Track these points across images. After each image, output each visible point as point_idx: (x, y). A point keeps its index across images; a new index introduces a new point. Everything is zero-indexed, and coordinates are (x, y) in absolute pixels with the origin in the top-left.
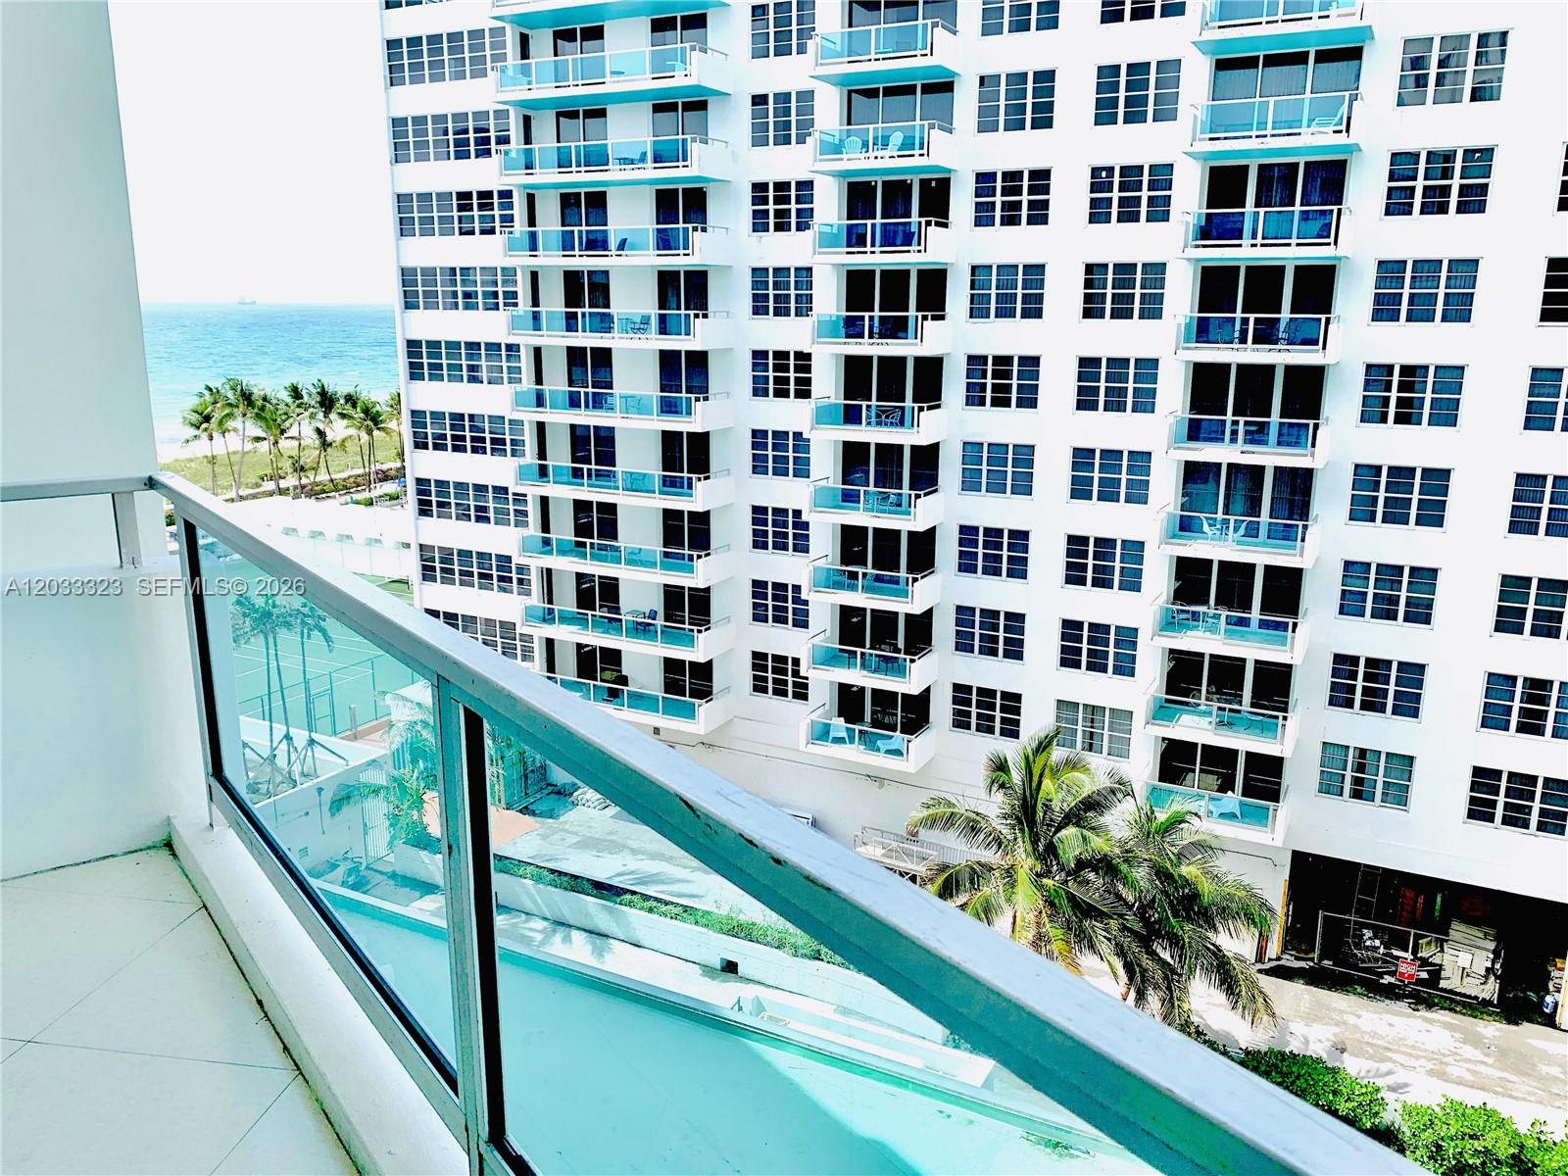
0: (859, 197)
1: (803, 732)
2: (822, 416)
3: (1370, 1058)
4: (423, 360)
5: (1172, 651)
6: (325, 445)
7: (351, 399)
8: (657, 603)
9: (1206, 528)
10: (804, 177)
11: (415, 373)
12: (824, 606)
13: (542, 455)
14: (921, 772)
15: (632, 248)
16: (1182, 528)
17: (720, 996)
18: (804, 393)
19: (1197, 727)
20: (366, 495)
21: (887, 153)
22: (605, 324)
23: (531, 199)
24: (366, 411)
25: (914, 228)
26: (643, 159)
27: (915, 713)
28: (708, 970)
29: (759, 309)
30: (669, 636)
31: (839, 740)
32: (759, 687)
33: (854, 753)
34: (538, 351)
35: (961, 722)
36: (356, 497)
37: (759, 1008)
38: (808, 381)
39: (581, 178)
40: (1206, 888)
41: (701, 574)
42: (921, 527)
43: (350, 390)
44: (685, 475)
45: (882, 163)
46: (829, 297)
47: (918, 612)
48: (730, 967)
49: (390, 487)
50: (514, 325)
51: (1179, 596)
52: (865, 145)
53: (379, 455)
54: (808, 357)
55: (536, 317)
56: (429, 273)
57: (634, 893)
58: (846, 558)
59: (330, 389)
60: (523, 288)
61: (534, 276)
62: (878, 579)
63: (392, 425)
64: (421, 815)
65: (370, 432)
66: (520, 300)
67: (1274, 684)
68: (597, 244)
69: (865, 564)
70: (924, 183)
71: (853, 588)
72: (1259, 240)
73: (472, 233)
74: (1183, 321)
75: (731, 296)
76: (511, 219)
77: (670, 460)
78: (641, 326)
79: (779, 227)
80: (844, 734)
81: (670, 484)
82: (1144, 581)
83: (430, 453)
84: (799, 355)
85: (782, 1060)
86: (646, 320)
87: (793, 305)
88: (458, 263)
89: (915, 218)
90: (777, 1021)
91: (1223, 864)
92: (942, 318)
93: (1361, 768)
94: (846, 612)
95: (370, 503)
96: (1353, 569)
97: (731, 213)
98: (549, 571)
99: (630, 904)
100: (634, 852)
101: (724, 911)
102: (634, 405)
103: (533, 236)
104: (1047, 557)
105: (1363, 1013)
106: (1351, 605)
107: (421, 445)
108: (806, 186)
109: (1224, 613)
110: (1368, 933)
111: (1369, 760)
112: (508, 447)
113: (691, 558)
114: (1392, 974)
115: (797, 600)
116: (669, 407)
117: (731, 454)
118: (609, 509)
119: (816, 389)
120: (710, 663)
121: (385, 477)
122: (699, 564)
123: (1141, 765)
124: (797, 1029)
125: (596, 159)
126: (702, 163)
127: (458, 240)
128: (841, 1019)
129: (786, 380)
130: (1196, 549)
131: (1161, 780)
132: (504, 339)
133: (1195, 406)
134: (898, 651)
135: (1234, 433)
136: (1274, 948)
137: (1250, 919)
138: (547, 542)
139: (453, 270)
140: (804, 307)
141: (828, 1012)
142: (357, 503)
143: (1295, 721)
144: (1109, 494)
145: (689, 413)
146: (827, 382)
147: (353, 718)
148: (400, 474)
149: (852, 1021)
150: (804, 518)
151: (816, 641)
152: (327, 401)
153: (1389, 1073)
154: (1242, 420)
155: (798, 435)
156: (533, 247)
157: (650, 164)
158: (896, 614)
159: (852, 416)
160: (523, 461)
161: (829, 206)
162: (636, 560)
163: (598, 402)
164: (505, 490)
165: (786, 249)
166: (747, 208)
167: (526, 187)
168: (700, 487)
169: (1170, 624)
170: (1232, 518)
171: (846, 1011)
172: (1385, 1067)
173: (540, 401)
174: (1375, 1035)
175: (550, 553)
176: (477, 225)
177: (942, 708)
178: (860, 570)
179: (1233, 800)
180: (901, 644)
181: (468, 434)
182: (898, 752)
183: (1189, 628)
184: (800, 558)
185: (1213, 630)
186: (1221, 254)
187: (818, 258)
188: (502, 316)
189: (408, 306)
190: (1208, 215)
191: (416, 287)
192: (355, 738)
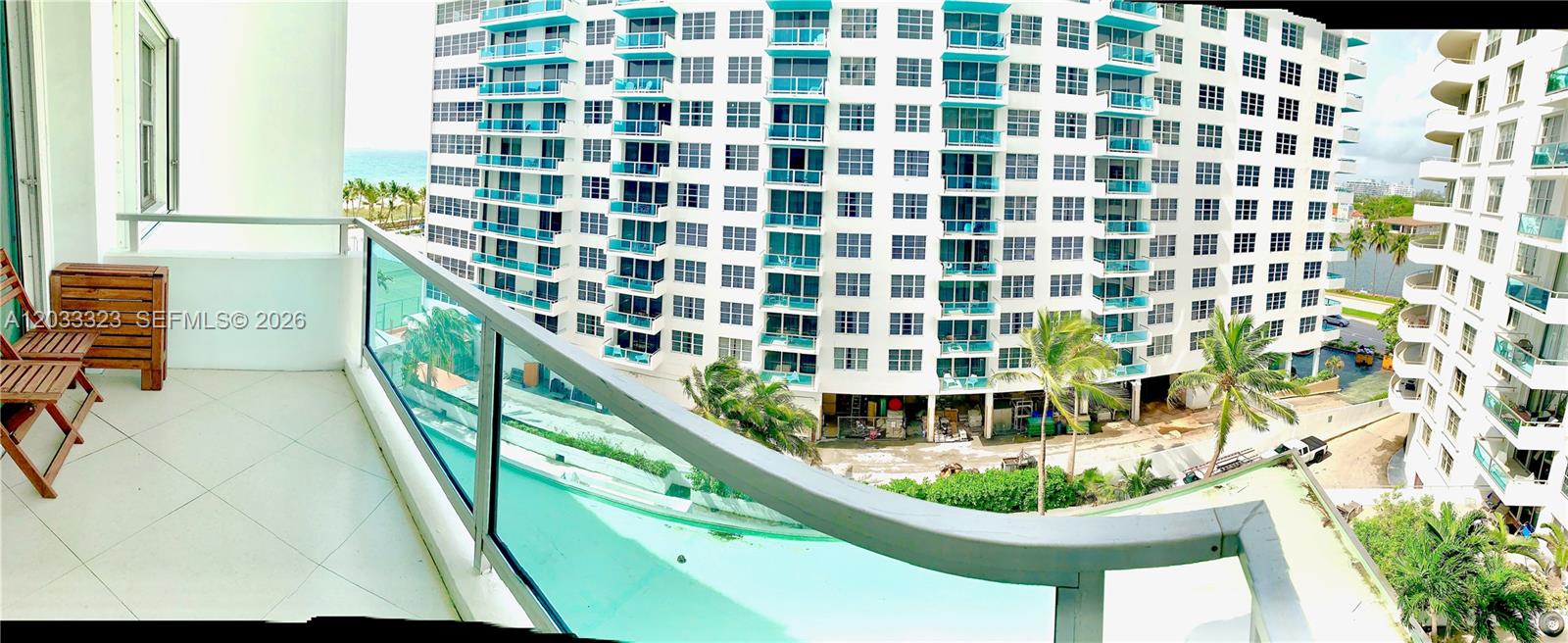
0: (632, 108)
1: (601, 351)
2: (614, 208)
3: (863, 472)
4: (438, 174)
5: (768, 313)
6: (392, 208)
7: (405, 190)
8: (533, 288)
9: (780, 260)
10: (609, 99)
11: (433, 180)
12: (612, 294)
13: (484, 218)
14: (656, 370)
15: (532, 129)
16: (770, 261)
17: (556, 471)
18: (606, 196)
19: (780, 345)
20: (407, 230)
21: (645, 90)
22: (517, 162)
23: (490, 106)
24: (410, 195)
25: (656, 125)
26: (539, 90)
27: (654, 343)
28: (549, 459)
29: (586, 158)
30: (539, 304)
31: (618, 356)
32: (580, 330)
33: (624, 361)
34: (487, 172)
35: (676, 348)
36: (403, 231)
37: (576, 478)
38: (607, 191)
39: (512, 97)
40: (789, 413)
41: (556, 276)
42: (657, 259)
43: (405, 186)
44: (550, 231)
45: (643, 94)
46: (618, 154)
47: (656, 297)
48: (560, 458)
49: (417, 228)
50: (478, 160)
51: (771, 290)
52: (635, 86)
53: (413, 214)
54: (608, 180)
55: (488, 157)
56: (443, 137)
57: (514, 420)
58: (623, 273)
59: (397, 185)
60: (483, 145)
61: (489, 139)
62: (637, 282)
63: (420, 201)
64: (416, 371)
65: (411, 204)
66: (481, 150)
67: (811, 324)
68: (517, 126)
69: (631, 275)
70: (660, 105)
71: (626, 286)
72: (795, 138)
73: (463, 120)
74: (766, 171)
75: (574, 152)
76: (481, 114)
77: (543, 225)
78: (533, 163)
79: (597, 121)
80: (620, 353)
81: (542, 236)
82: (755, 284)
83: (436, 214)
84: (604, 180)
85: (587, 503)
86: (536, 161)
87: (602, 157)
88: (456, 133)
89: (656, 120)
90: (584, 484)
91: (796, 402)
92: (668, 166)
93: (849, 356)
94: (622, 297)
95: (408, 234)
96: (840, 276)
97: (575, 114)
98: (483, 269)
99: (512, 425)
100: (515, 401)
101: (559, 432)
102: (529, 199)
103: (490, 122)
104: (714, 274)
105: (858, 455)
106: (840, 291)
107: (433, 210)
108: (609, 104)
109: (789, 296)
110: (858, 422)
111: (852, 353)
112: (470, 214)
113: (550, 269)
114: (868, 436)
115: (600, 290)
116: (544, 201)
117: (571, 223)
118: (513, 245)
119: (611, 195)
120: (556, 318)
121: (415, 223)
122: (554, 272)
123: (756, 363)
124: (593, 488)
125: (520, 88)
126: (564, 92)
127: (457, 123)
128: (616, 483)
129: (598, 191)
130: (776, 269)
131: (766, 369)
132: (472, 167)
133: (773, 209)
134: (646, 315)
135: (789, 220)
136: (818, 435)
137: (807, 424)
138: (483, 257)
139: (454, 136)
140: (607, 158)
141: (609, 480)
142: (402, 233)
143: (819, 341)
144: (739, 247)
145: (553, 203)
146: (616, 192)
147: (391, 325)
148: (422, 223)
149: (620, 485)
150: (605, 253)
151: (608, 309)
152: (395, 189)
153: (870, 476)
154: (792, 215)
155: (602, 215)
156: (489, 127)
157: (542, 92)
158: (646, 298)
159: (626, 208)
160: (476, 220)
161: (619, 113)
162: (525, 267)
163: (512, 197)
164: (467, 232)
165: (600, 132)
166: (582, 112)
167: (488, 100)
168: (556, 237)
169: (767, 302)
170: (791, 257)
171: (618, 480)
172: (868, 474)
173: (486, 194)
174: (864, 462)
175: (484, 261)
176: (466, 117)
177: (666, 341)
178: (630, 278)
179: (796, 375)
180: (648, 312)
181: (453, 207)
182: (645, 361)
183: (774, 303)
184: (602, 271)
185: (785, 303)
186: (780, 143)
187: (614, 136)
188: (473, 157)
189: (433, 151)
190: (775, 126)
191: (438, 143)
192: (391, 333)
